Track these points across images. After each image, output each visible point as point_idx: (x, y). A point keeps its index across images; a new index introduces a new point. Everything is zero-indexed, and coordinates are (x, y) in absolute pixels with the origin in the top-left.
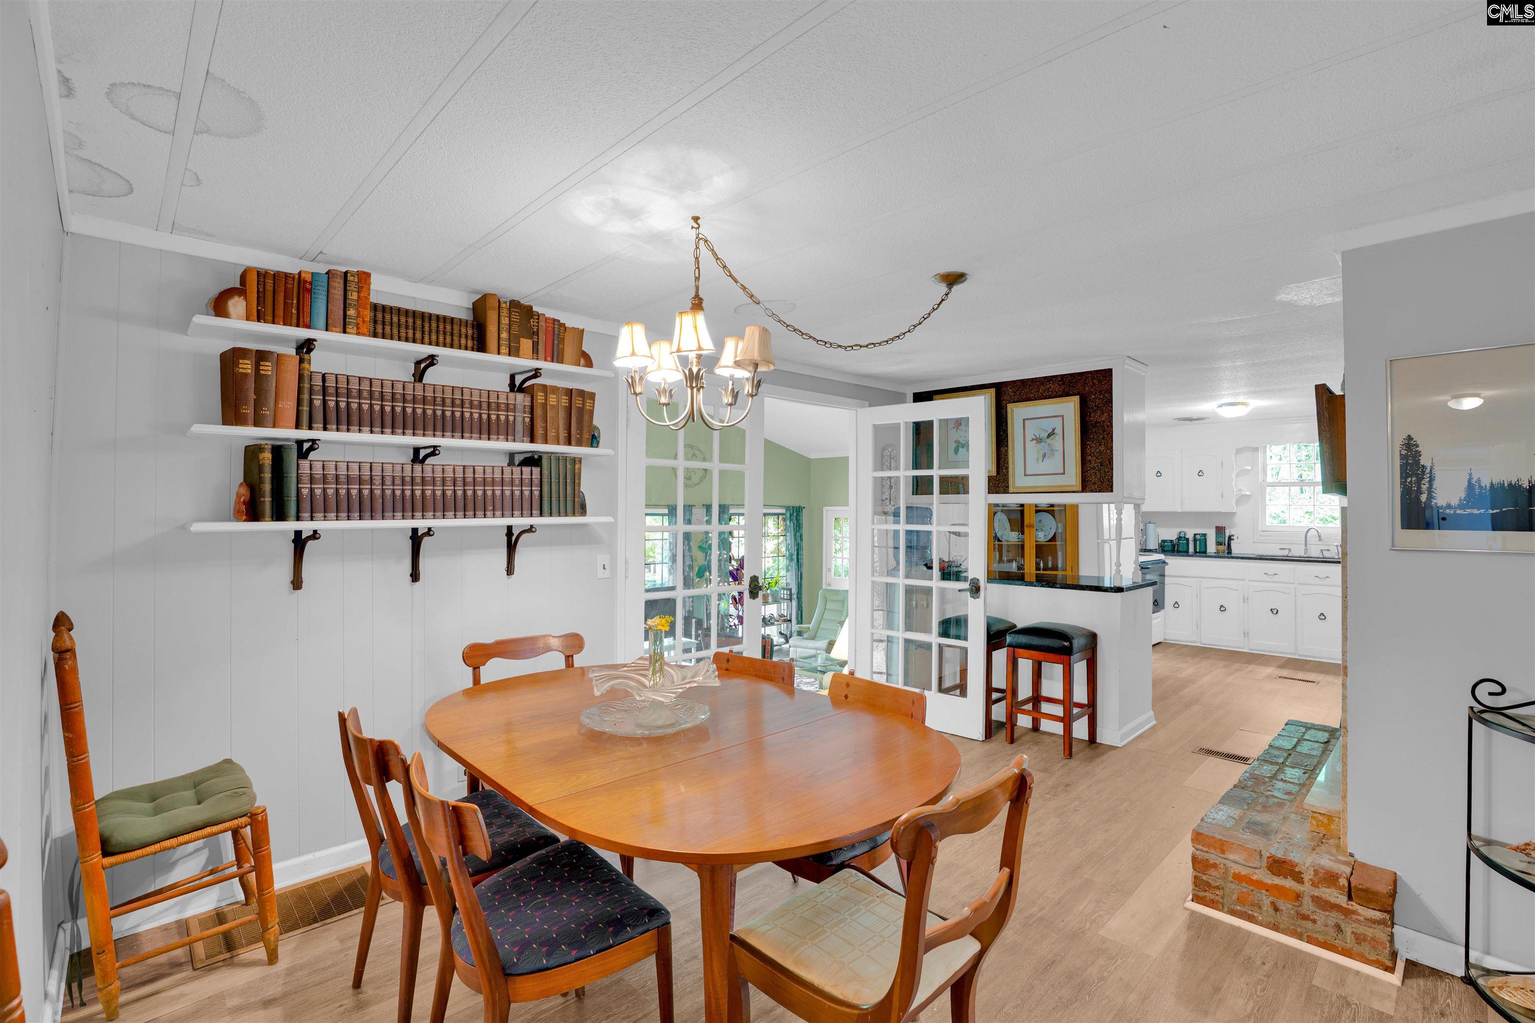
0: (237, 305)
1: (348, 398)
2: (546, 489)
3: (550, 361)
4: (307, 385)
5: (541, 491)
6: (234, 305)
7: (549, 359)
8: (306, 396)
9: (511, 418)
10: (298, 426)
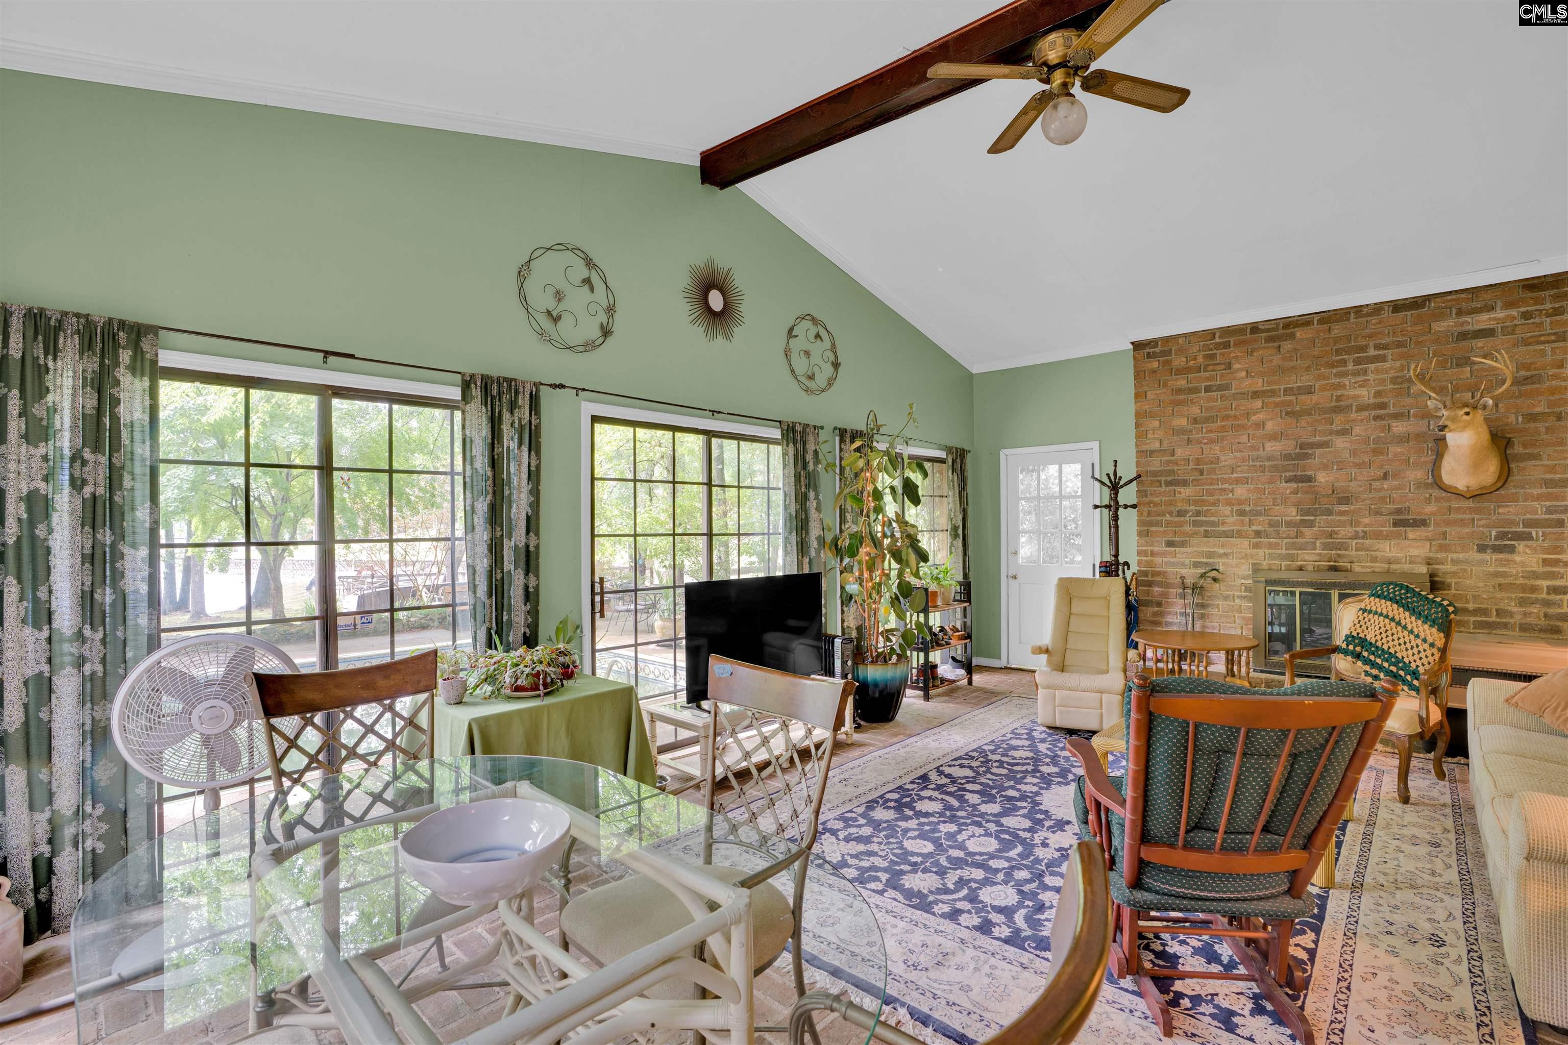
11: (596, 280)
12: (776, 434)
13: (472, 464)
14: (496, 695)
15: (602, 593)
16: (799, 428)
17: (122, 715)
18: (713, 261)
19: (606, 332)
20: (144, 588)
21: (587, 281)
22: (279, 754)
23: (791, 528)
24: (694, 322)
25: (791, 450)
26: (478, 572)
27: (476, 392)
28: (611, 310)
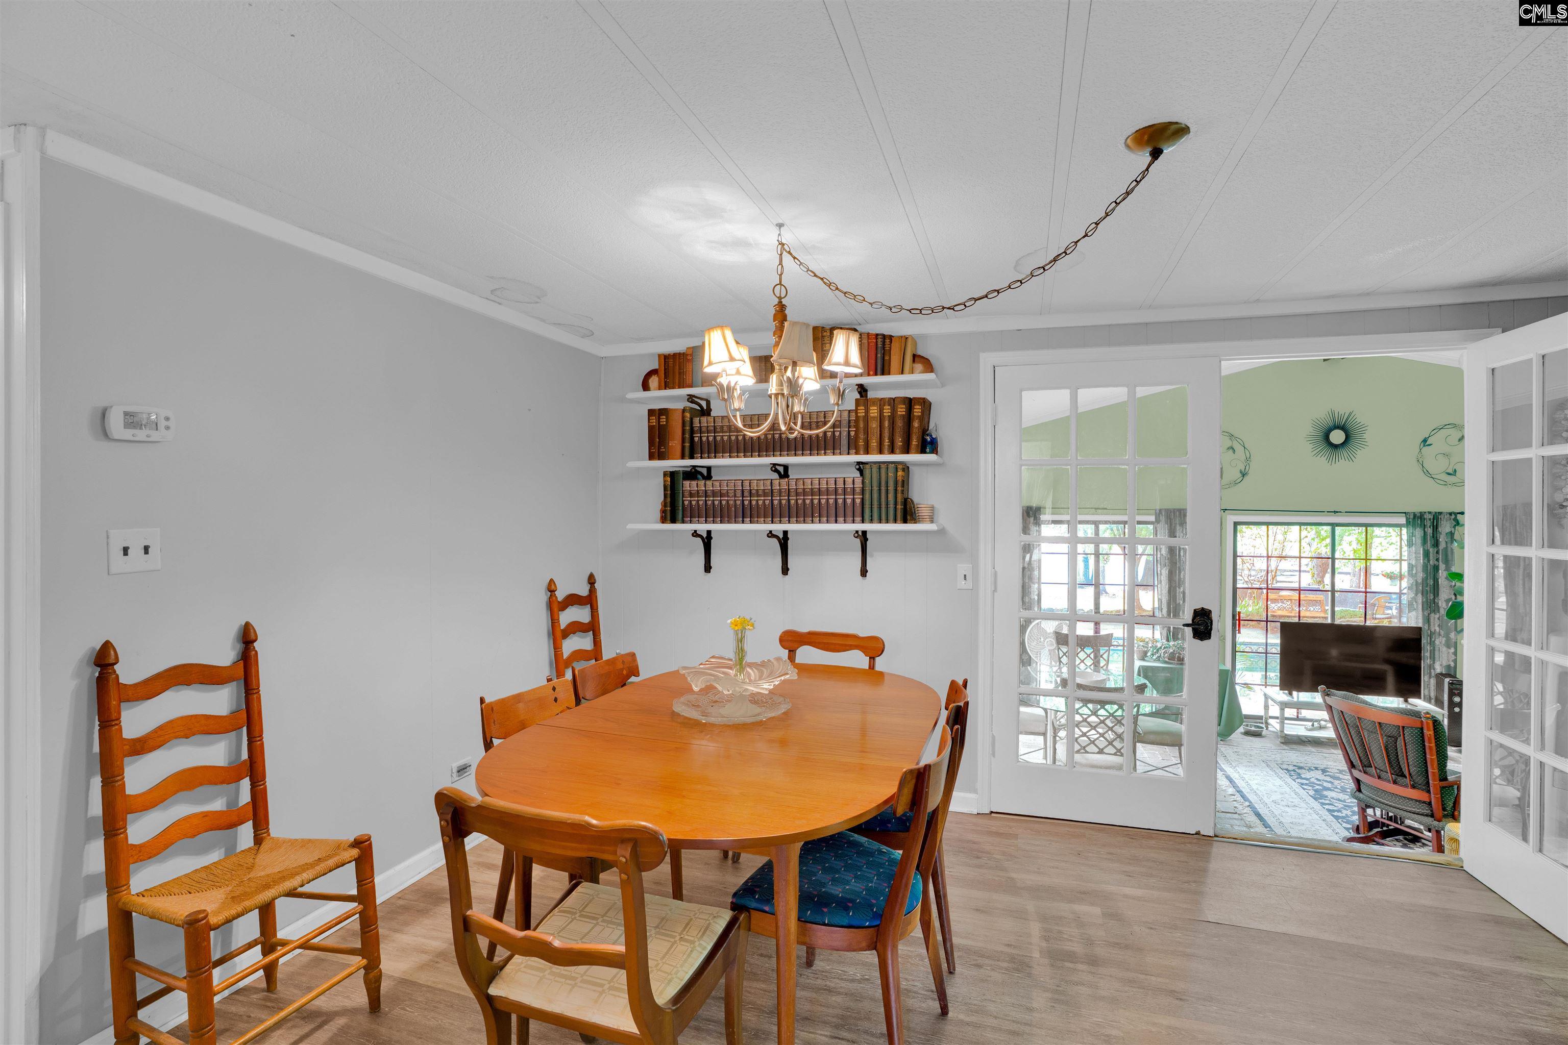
0: (654, 381)
1: (700, 434)
2: (867, 496)
3: (873, 375)
4: (688, 428)
5: (863, 499)
6: (652, 382)
7: (871, 373)
8: (687, 436)
9: (837, 434)
10: (683, 457)
11: (1237, 446)
12: (1403, 520)
13: (1160, 552)
14: (1158, 659)
15: (1239, 620)
16: (1427, 516)
17: (1028, 639)
18: (1333, 413)
19: (1244, 474)
20: (1036, 598)
21: (1232, 448)
22: (1061, 656)
23: (1417, 590)
24: (1316, 455)
25: (1419, 532)
26: (1163, 603)
27: (1163, 518)
28: (1248, 459)
